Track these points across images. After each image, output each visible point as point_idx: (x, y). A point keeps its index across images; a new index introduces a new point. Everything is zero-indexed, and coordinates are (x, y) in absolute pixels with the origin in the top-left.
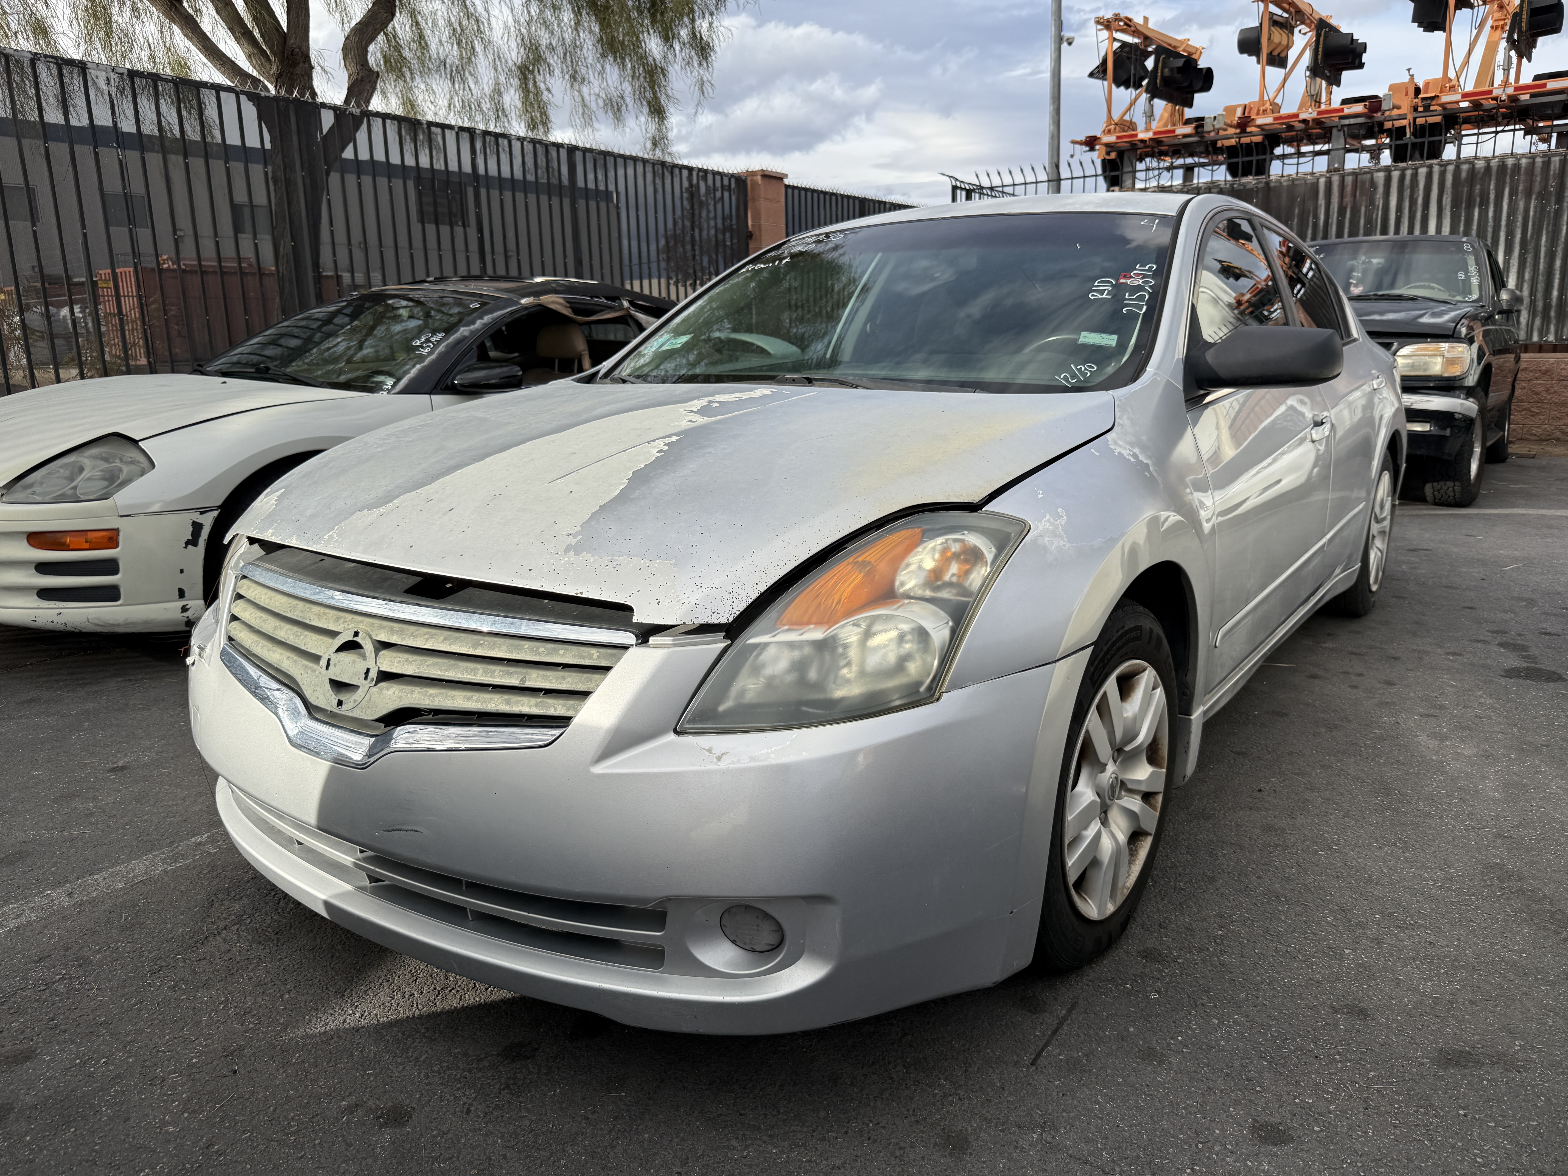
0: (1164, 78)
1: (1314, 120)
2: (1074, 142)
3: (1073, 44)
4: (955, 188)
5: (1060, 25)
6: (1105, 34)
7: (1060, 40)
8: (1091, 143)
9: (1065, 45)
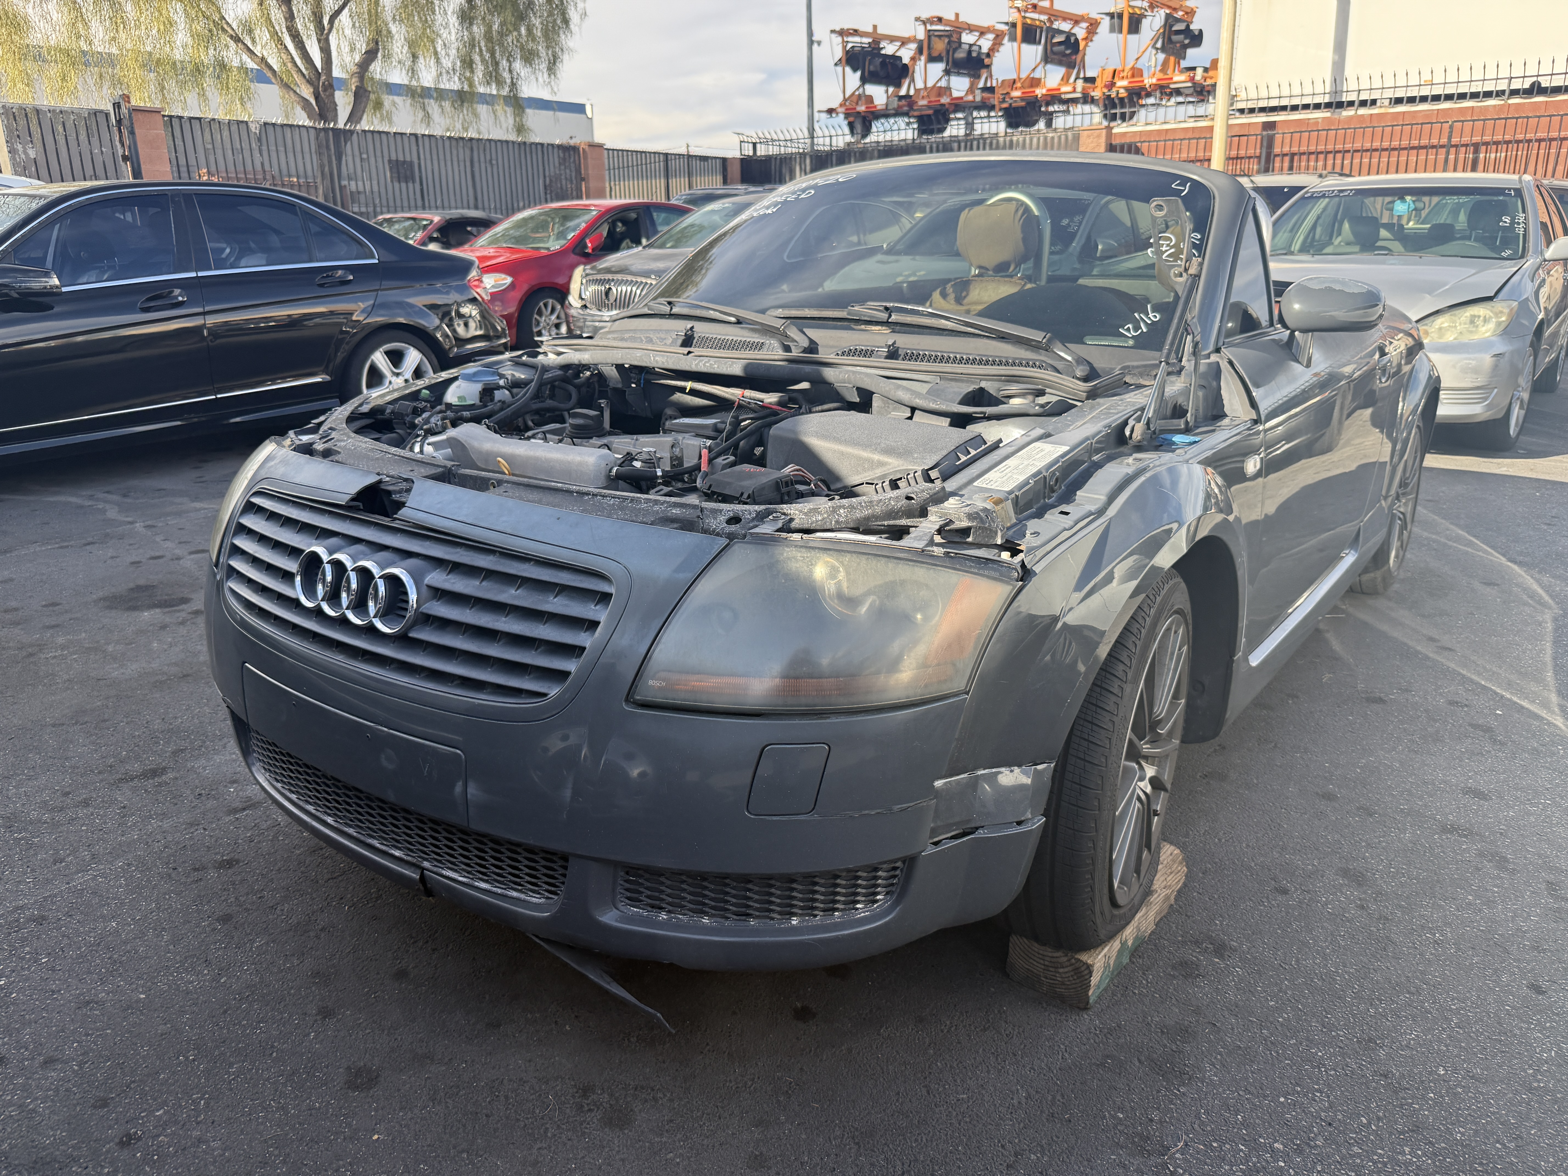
0: (870, 72)
1: (950, 104)
2: (819, 112)
3: (822, 44)
4: (741, 142)
5: (810, 33)
6: (840, 39)
7: (811, 42)
8: (830, 111)
9: (815, 46)
